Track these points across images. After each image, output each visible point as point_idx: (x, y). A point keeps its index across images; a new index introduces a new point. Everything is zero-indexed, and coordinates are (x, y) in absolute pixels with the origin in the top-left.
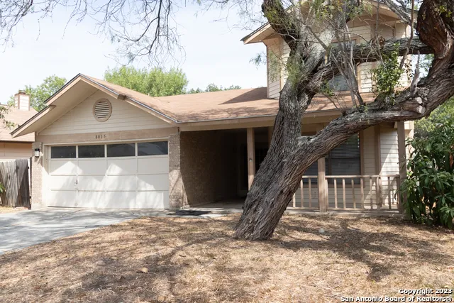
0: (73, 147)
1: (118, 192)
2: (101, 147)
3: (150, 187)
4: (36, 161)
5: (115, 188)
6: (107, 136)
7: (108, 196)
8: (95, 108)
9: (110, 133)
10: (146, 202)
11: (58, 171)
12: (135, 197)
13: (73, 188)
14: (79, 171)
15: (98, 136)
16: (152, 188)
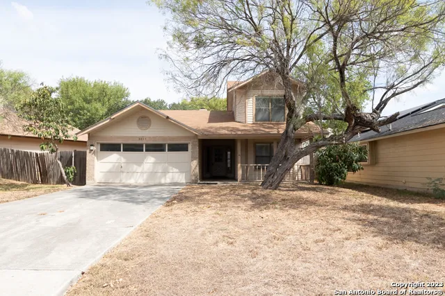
0: (119, 145)
1: (153, 174)
2: (142, 145)
3: (175, 170)
4: (90, 153)
5: (151, 171)
6: (147, 139)
7: (145, 176)
8: (138, 121)
9: (150, 137)
10: (173, 179)
11: (105, 160)
12: (165, 176)
13: (118, 170)
14: (123, 160)
15: (141, 138)
16: (177, 170)
